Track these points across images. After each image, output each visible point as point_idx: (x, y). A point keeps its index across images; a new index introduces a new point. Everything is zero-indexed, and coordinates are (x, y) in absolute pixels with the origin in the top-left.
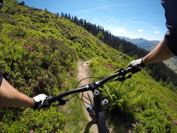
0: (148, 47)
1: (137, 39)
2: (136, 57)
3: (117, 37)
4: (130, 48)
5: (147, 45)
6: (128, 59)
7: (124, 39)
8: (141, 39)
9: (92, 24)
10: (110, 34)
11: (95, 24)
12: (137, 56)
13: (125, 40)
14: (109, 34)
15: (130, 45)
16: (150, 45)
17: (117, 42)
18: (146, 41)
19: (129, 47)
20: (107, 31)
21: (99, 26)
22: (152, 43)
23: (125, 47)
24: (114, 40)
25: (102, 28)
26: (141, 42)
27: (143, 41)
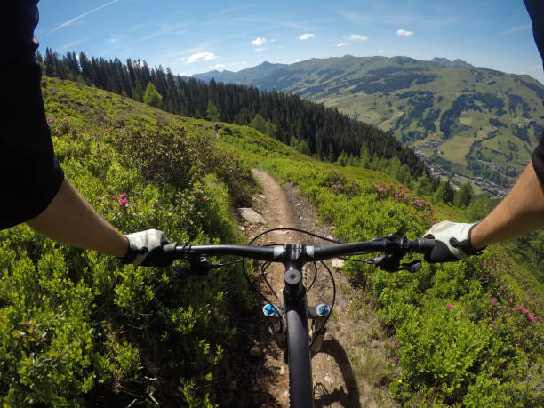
0: (290, 84)
1: (252, 70)
2: (259, 120)
3: (193, 80)
4: (238, 98)
5: (285, 76)
6: (238, 132)
7: (213, 79)
8: (266, 65)
9: (108, 61)
10: (170, 75)
11: (116, 59)
12: (261, 117)
13: (217, 81)
14: (166, 78)
15: (236, 91)
16: (294, 76)
17: (196, 93)
18: (280, 67)
19: (234, 98)
20: (158, 72)
21: (129, 61)
22: (298, 68)
23: (223, 103)
24: (185, 90)
25: (142, 64)
26: (265, 74)
27: (271, 69)
